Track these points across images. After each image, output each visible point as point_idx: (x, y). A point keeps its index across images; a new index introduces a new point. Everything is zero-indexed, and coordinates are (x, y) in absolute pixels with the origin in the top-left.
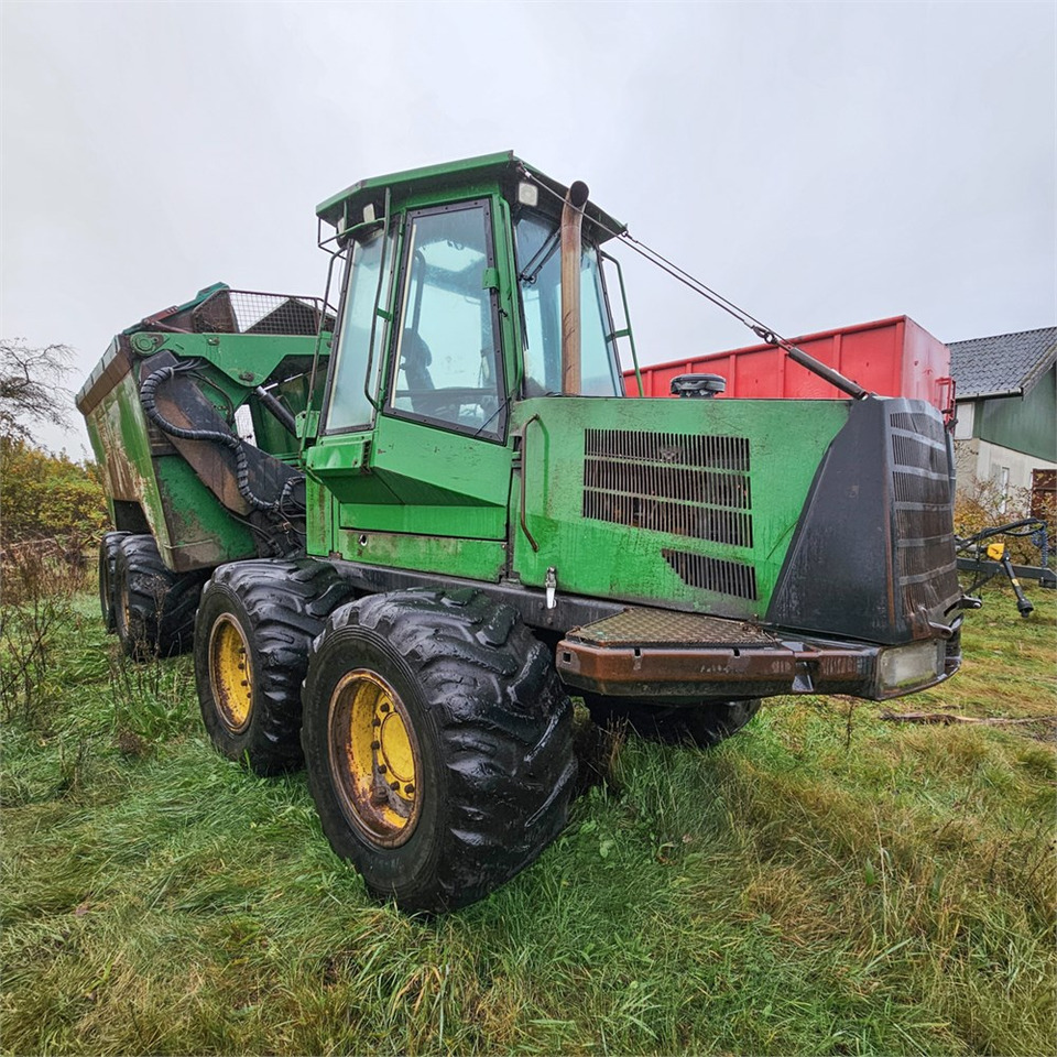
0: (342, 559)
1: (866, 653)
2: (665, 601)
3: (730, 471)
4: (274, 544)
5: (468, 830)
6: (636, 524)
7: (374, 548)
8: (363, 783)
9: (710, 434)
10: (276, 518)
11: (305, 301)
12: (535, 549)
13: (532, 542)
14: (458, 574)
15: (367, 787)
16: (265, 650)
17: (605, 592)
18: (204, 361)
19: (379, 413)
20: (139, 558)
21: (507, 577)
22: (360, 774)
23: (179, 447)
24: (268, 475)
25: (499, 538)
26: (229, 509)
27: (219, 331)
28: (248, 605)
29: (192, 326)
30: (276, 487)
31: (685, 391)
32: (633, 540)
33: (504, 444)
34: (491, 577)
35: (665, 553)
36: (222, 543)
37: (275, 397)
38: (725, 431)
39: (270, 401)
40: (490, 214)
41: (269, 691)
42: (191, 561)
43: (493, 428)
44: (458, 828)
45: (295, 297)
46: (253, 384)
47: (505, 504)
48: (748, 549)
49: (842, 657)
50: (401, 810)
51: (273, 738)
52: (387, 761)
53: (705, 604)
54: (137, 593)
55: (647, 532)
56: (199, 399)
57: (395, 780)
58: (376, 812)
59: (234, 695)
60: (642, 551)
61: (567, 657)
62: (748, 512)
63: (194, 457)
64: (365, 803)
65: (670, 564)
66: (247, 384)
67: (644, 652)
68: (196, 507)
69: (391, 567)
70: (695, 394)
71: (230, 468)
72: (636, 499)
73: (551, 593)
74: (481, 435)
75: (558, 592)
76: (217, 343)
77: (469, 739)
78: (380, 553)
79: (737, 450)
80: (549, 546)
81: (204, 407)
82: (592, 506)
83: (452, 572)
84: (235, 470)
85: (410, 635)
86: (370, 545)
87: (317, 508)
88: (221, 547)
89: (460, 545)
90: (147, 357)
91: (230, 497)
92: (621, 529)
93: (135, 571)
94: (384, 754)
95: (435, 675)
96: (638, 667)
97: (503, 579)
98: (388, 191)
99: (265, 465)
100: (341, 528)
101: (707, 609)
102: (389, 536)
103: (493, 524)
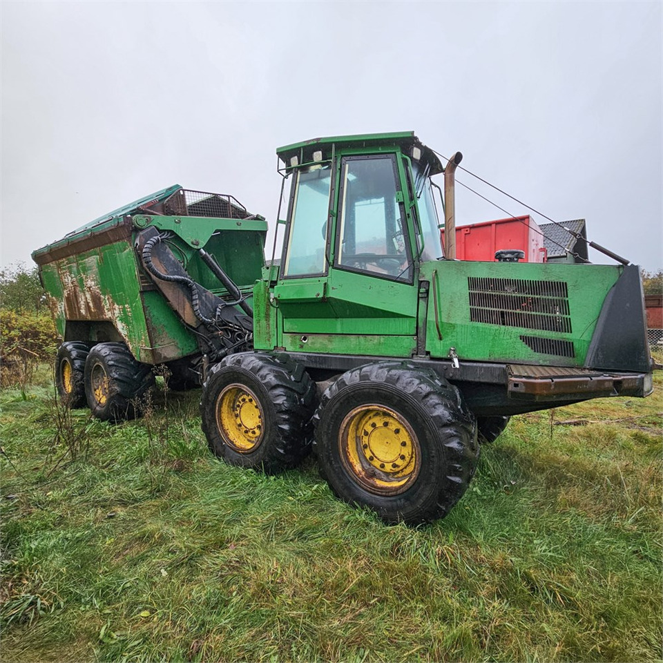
0: (285, 350)
1: (639, 376)
2: (523, 361)
3: (557, 298)
4: (211, 345)
5: (456, 476)
6: (504, 324)
7: (312, 343)
8: (358, 468)
9: (545, 280)
10: (213, 329)
11: (223, 197)
12: (441, 339)
13: (440, 335)
14: (381, 355)
15: (361, 469)
16: (278, 402)
17: (486, 358)
18: (172, 232)
19: (330, 268)
20: (112, 357)
21: (417, 354)
22: (355, 463)
23: (160, 286)
24: (208, 304)
25: (411, 334)
26: (187, 324)
27: (178, 214)
28: (261, 377)
29: (163, 211)
30: (212, 310)
31: (506, 258)
32: (501, 331)
33: (412, 284)
34: (406, 355)
35: (521, 337)
36: (179, 346)
37: (209, 254)
38: (553, 279)
39: (207, 257)
40: (395, 162)
41: (281, 424)
42: (162, 357)
43: (406, 276)
44: (451, 476)
45: (218, 195)
46: (199, 248)
47: (415, 316)
48: (569, 334)
49: (631, 379)
50: (385, 478)
51: (282, 451)
52: (373, 453)
53: (546, 361)
54: (116, 379)
55: (510, 327)
56: (170, 256)
57: (380, 463)
58: (371, 481)
59: (231, 433)
60: (508, 337)
61: (516, 385)
62: (568, 317)
63: (169, 292)
64: (362, 477)
65: (524, 343)
66: (196, 247)
67: (555, 380)
68: (165, 323)
69: (327, 354)
70: (511, 260)
71: (188, 298)
72: (502, 313)
73: (456, 361)
74: (398, 280)
75: (460, 361)
76: (179, 222)
77: (449, 431)
78: (318, 346)
79: (561, 288)
80: (450, 337)
81: (173, 261)
82: (475, 316)
83: (377, 354)
84: (191, 300)
85: (410, 383)
86: (310, 341)
87: (263, 322)
88: (178, 348)
89: (382, 339)
90: (142, 230)
91: (188, 317)
92: (495, 327)
93: (113, 365)
94: (371, 451)
95: (431, 401)
96: (553, 387)
97: (414, 356)
98: (333, 145)
99: (206, 296)
100: (284, 333)
101: (547, 363)
102: (327, 336)
103: (408, 327)
